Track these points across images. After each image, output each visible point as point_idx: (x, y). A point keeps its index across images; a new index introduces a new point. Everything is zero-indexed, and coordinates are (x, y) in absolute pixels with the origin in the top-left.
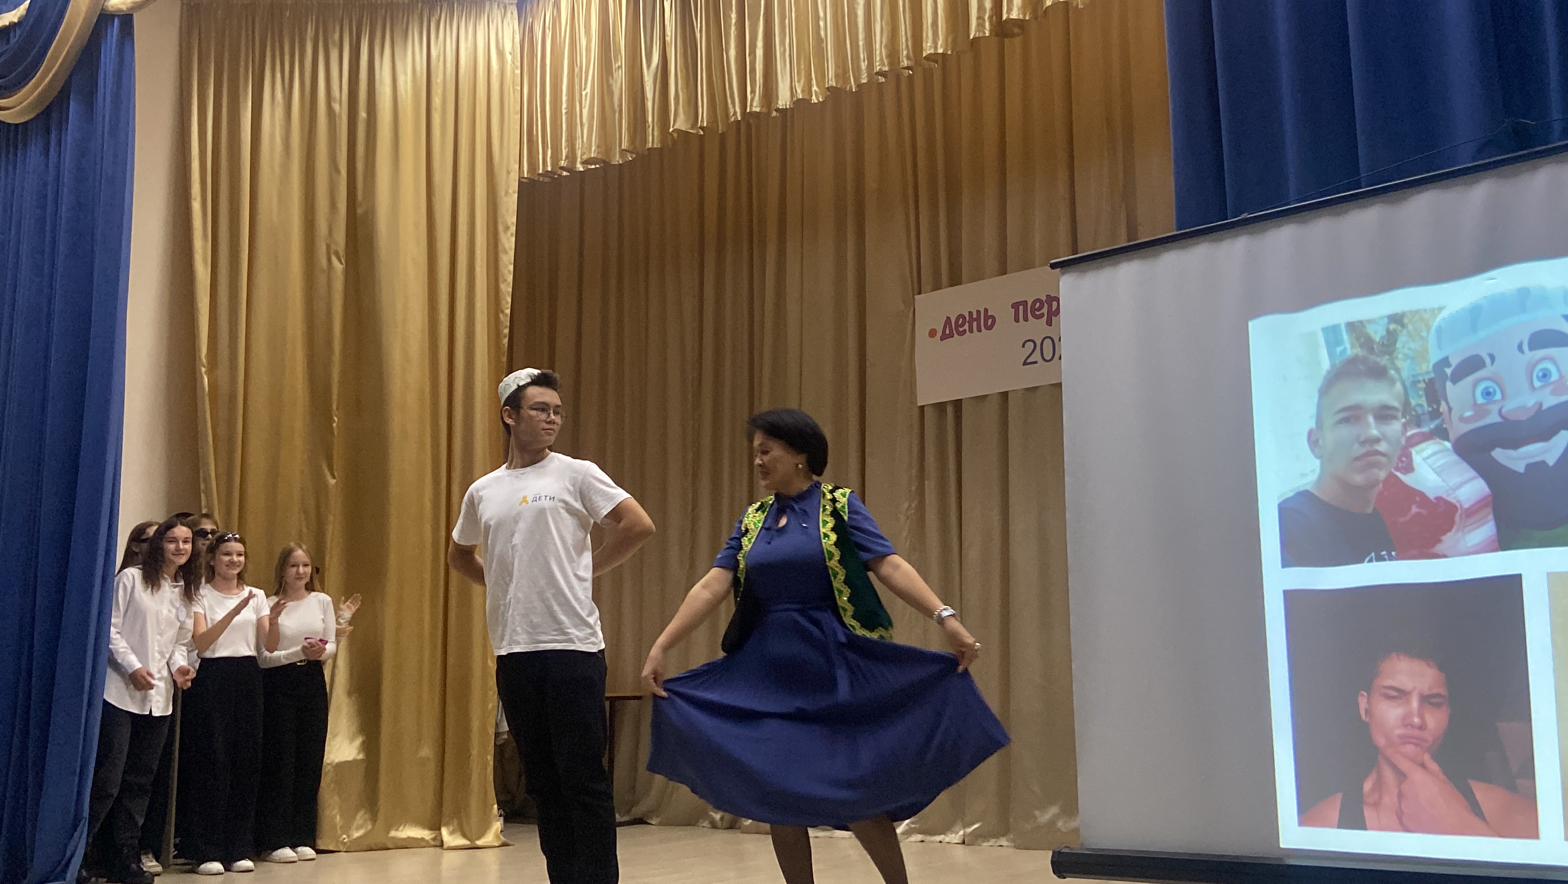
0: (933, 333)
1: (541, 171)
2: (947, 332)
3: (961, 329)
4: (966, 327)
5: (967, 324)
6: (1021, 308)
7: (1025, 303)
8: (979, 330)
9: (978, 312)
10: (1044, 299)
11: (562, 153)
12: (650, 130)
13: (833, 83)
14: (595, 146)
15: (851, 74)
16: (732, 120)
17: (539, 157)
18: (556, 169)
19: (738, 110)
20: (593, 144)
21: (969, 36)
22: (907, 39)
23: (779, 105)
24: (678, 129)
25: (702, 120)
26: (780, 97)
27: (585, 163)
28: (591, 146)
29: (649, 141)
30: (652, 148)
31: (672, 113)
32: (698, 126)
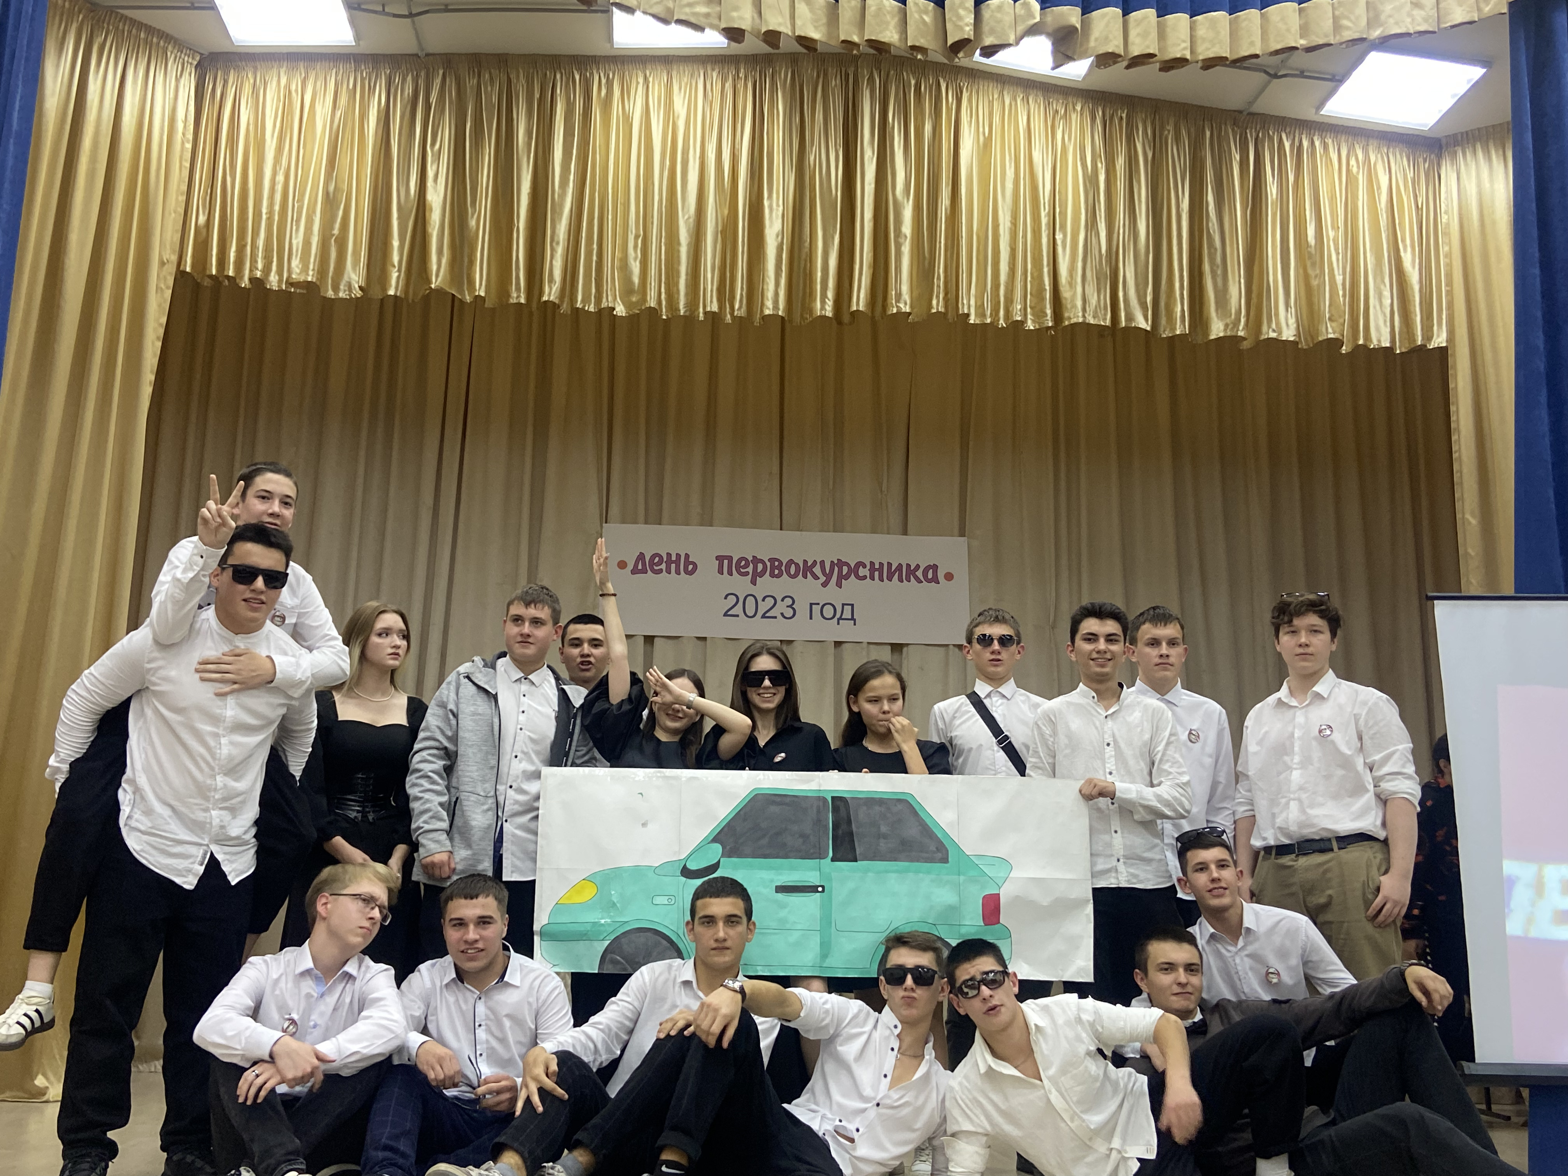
0: (622, 565)
1: (214, 272)
2: (640, 567)
3: (656, 568)
4: (663, 566)
5: (664, 564)
6: (726, 562)
7: (730, 558)
8: (678, 572)
9: (678, 556)
10: (750, 559)
11: (256, 262)
12: (395, 275)
13: (653, 304)
14: (313, 270)
15: (664, 303)
16: (511, 301)
17: (212, 255)
18: (242, 278)
19: (523, 295)
20: (311, 267)
21: (811, 311)
22: (742, 295)
23: (579, 305)
24: (442, 288)
25: (480, 288)
26: (580, 298)
27: (292, 284)
28: (308, 268)
29: (390, 286)
30: (395, 296)
31: (434, 267)
32: (466, 292)
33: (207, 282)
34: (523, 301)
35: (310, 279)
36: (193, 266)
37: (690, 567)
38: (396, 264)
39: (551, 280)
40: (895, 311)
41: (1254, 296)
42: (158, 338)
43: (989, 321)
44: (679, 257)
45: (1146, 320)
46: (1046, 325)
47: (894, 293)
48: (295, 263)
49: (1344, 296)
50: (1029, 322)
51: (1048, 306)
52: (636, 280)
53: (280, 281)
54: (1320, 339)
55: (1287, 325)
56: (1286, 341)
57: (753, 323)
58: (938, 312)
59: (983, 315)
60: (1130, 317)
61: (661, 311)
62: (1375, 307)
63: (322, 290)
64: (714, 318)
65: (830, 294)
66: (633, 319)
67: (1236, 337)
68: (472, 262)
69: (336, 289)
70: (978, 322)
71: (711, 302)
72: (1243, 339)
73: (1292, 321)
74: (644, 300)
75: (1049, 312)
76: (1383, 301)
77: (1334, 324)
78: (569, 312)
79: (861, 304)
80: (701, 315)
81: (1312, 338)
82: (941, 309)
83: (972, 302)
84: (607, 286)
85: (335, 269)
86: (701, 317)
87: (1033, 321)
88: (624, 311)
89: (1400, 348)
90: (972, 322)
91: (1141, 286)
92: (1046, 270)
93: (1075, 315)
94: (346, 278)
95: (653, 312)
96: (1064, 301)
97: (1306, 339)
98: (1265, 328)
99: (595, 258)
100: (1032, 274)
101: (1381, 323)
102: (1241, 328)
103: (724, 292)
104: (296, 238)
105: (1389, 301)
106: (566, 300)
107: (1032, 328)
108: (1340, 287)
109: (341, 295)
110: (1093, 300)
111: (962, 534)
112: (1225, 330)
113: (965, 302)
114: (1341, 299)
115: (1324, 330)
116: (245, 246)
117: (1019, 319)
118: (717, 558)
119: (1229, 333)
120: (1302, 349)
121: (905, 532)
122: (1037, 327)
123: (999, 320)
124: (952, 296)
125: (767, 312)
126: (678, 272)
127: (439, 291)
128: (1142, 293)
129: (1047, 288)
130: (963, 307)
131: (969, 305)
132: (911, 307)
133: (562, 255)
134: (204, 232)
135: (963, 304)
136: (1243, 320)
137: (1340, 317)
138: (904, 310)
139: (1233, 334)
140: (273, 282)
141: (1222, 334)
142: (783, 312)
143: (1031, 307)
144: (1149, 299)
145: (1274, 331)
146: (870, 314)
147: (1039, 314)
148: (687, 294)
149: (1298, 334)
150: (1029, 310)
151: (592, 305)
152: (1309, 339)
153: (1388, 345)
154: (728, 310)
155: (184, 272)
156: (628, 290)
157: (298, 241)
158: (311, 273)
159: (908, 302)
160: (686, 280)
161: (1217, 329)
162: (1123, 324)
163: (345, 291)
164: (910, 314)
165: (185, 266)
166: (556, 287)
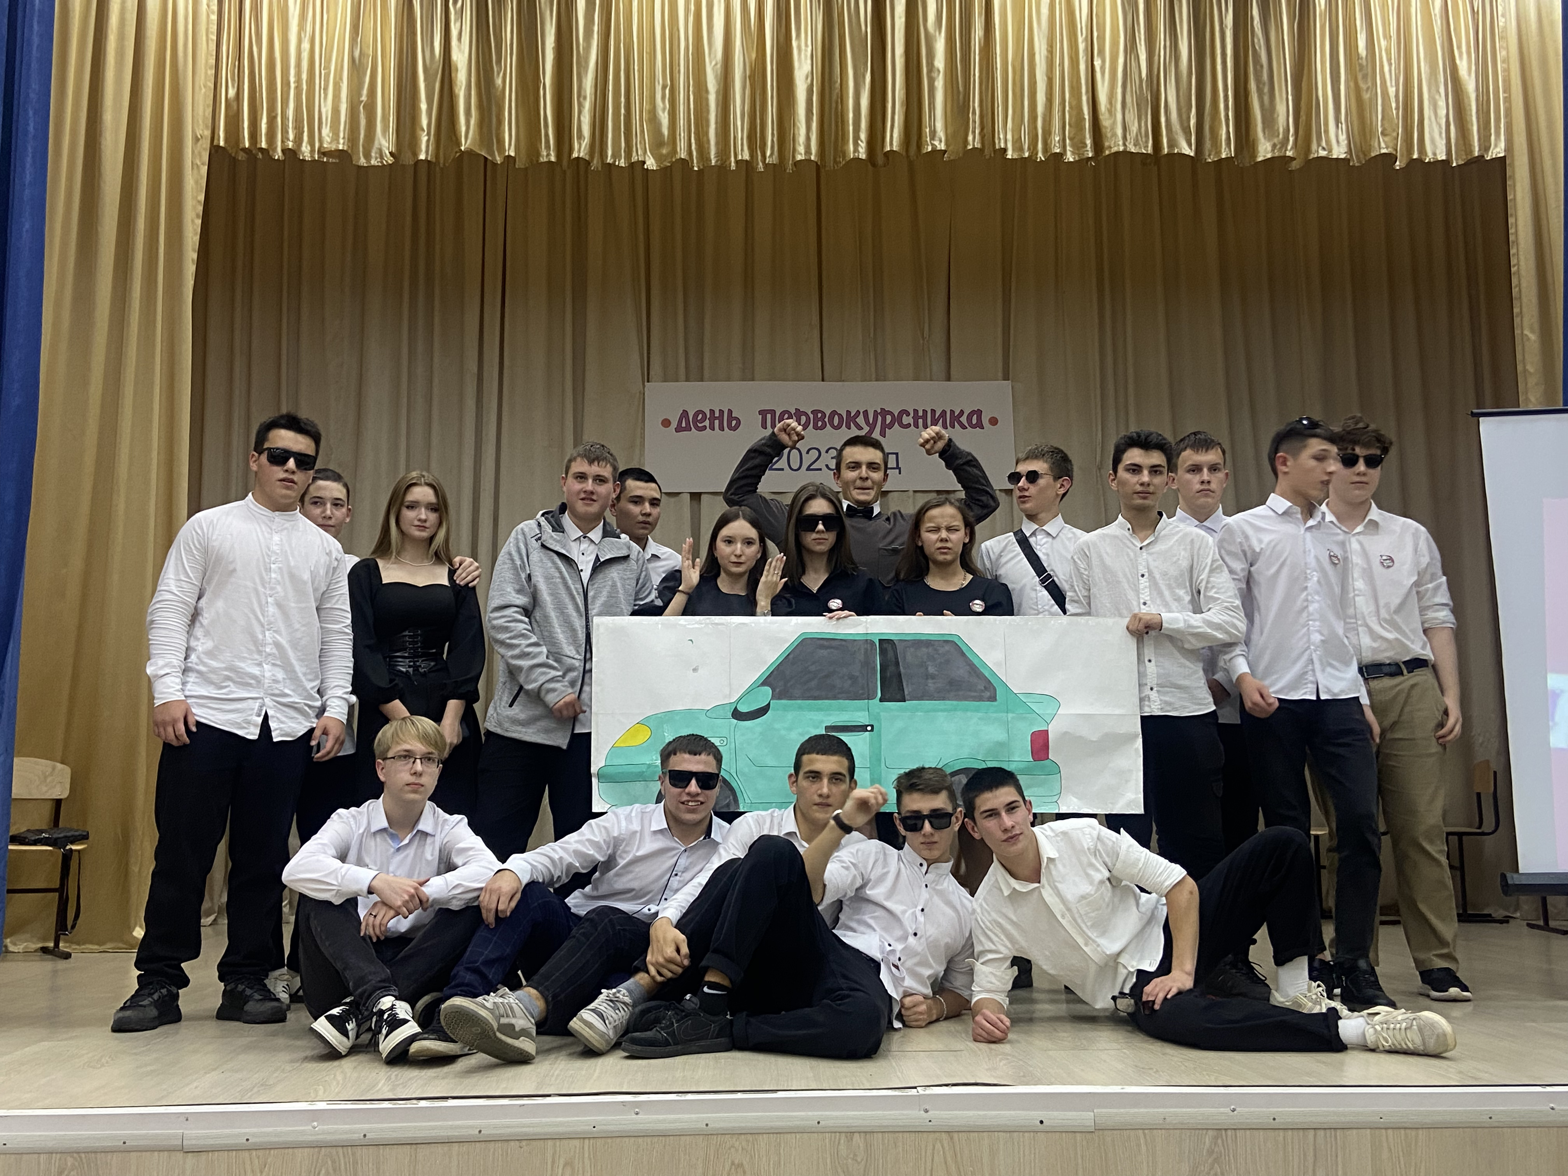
0: (666, 423)
1: (247, 145)
2: (684, 425)
3: (700, 425)
4: (707, 423)
5: (707, 421)
6: (769, 416)
7: (773, 412)
8: (722, 428)
9: (721, 412)
10: (793, 411)
11: (287, 132)
12: (424, 139)
13: (683, 155)
14: (344, 138)
15: (695, 153)
16: (542, 160)
17: (243, 128)
18: (275, 149)
19: (552, 153)
20: (342, 135)
21: (844, 154)
22: (773, 141)
23: (609, 160)
24: (471, 150)
25: (509, 149)
26: (610, 153)
27: (324, 154)
28: (338, 136)
29: (421, 151)
30: (426, 160)
31: (463, 129)
32: (496, 153)
33: (241, 156)
34: (553, 159)
35: (341, 147)
36: (226, 140)
37: (734, 423)
38: (425, 127)
39: (580, 136)
40: (930, 149)
41: (1302, 113)
42: (198, 216)
43: (1027, 155)
44: (707, 105)
45: (1190, 145)
46: (1086, 156)
47: (928, 130)
48: (326, 131)
49: (1397, 108)
50: (1069, 153)
51: (1088, 136)
52: (665, 131)
53: (312, 151)
54: (1373, 155)
55: (1338, 142)
56: (1337, 159)
57: (785, 170)
58: (974, 148)
59: (1021, 149)
60: (1172, 143)
61: (693, 162)
62: (1430, 119)
63: (354, 158)
64: (747, 166)
65: (863, 136)
66: (665, 172)
67: (1285, 157)
68: (500, 122)
69: (367, 156)
70: (1015, 157)
71: (742, 150)
72: (1292, 159)
73: (1343, 137)
74: (674, 151)
75: (1089, 142)
76: (1439, 111)
77: (1386, 139)
78: (600, 169)
79: (895, 144)
80: (733, 164)
81: (1365, 155)
82: (978, 145)
83: (1009, 137)
84: (636, 140)
85: (366, 136)
86: (733, 166)
87: (1073, 153)
88: (655, 165)
89: (1456, 160)
90: (1009, 157)
91: (1184, 110)
92: (1084, 98)
93: (1115, 144)
94: (376, 145)
95: (685, 163)
96: (1103, 130)
97: (1357, 156)
98: (1314, 146)
99: (623, 111)
100: (1069, 103)
101: (1437, 136)
102: (1289, 148)
103: (755, 139)
104: (325, 106)
105: (1445, 112)
106: (597, 155)
107: (1071, 160)
108: (1393, 100)
109: (373, 162)
110: (1134, 128)
111: (1006, 377)
112: (1273, 150)
113: (1001, 136)
114: (1394, 112)
115: (1376, 144)
116: (275, 117)
117: (1058, 151)
118: (760, 412)
119: (1277, 154)
120: (1353, 166)
121: (948, 379)
122: (1077, 159)
123: (1037, 154)
124: (988, 131)
125: (799, 158)
126: (708, 121)
127: (470, 153)
128: (1184, 116)
129: (1087, 117)
130: (999, 142)
131: (1005, 139)
132: (947, 144)
133: (590, 111)
134: (235, 105)
135: (999, 139)
136: (1291, 139)
137: (1394, 130)
138: (939, 148)
139: (1282, 154)
140: (306, 152)
141: (1269, 156)
142: (816, 156)
143: (1070, 139)
144: (1193, 122)
145: (1324, 149)
146: (904, 154)
147: (1079, 146)
148: (717, 144)
149: (1350, 151)
150: (1068, 141)
151: (623, 160)
152: (1361, 156)
153: (1444, 158)
154: (759, 157)
155: (218, 146)
156: (658, 143)
157: (327, 109)
158: (341, 141)
159: (943, 139)
160: (716, 128)
161: (1265, 150)
162: (1166, 151)
163: (376, 159)
164: (945, 152)
165: (219, 140)
166: (586, 142)
